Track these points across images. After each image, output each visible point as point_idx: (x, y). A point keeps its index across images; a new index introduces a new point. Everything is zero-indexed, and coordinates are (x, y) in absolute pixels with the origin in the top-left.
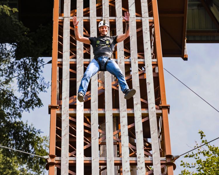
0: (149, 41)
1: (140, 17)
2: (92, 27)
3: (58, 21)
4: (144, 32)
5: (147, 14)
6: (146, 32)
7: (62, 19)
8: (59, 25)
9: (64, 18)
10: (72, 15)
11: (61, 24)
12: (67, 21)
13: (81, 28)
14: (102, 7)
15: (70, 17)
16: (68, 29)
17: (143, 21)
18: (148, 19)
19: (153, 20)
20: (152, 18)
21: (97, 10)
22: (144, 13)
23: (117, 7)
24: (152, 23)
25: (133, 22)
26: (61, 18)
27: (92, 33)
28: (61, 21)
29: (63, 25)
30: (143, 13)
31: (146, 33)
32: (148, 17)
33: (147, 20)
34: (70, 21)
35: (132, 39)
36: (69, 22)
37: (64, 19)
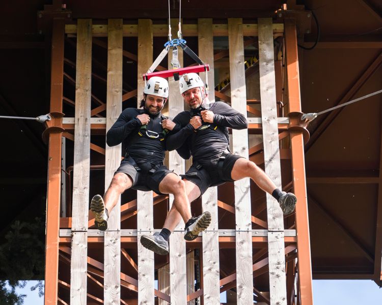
0: (284, 299)
1: (263, 230)
2: (143, 260)
3: (59, 240)
4: (273, 273)
5: (280, 222)
6: (277, 272)
7: (69, 235)
8: (60, 251)
9: (74, 233)
10: (93, 223)
11: (64, 249)
12: (80, 242)
13: (115, 262)
14: (169, 199)
15: (87, 230)
16: (81, 266)
17: (269, 240)
18: (283, 234)
19: (296, 237)
20: (292, 233)
21: (155, 207)
22: (274, 218)
23: (206, 202)
24: (291, 244)
25: (245, 245)
26: (64, 233)
27: (143, 278)
28: (64, 240)
29: (71, 252)
30: (270, 216)
31: (278, 276)
32: (282, 228)
33: (279, 237)
34: (87, 240)
35: (241, 294)
36: (86, 246)
37: (72, 236)
